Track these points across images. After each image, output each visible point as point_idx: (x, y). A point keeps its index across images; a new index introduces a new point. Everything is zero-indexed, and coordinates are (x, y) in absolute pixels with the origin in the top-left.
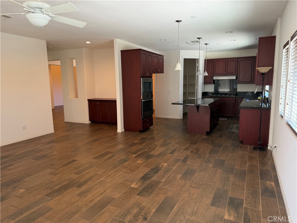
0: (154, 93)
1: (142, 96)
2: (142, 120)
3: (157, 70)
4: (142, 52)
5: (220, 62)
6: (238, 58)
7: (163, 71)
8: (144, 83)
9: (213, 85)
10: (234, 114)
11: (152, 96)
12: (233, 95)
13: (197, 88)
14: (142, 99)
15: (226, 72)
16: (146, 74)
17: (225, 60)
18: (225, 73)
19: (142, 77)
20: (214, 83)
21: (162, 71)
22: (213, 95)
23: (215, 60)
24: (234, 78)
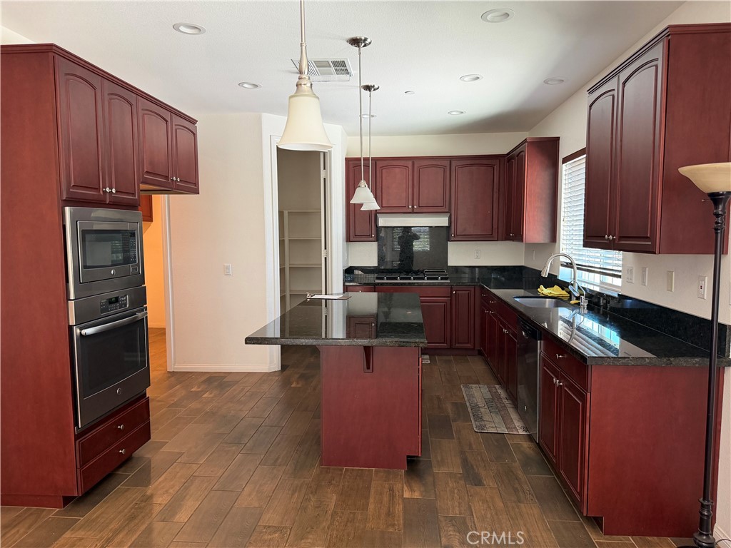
0: (149, 284)
1: (72, 305)
2: (77, 437)
3: (167, 177)
4: (63, 66)
5: (397, 170)
6: (451, 159)
7: (196, 184)
8: (88, 237)
9: (374, 246)
10: (449, 341)
11: (140, 299)
12: (442, 279)
13: (327, 253)
14: (72, 321)
15: (416, 202)
16: (97, 189)
17: (410, 163)
18: (413, 207)
19: (71, 201)
20: (377, 239)
21: (189, 185)
22: (378, 278)
23: (378, 162)
24: (442, 221)
